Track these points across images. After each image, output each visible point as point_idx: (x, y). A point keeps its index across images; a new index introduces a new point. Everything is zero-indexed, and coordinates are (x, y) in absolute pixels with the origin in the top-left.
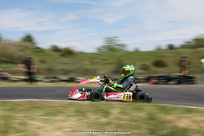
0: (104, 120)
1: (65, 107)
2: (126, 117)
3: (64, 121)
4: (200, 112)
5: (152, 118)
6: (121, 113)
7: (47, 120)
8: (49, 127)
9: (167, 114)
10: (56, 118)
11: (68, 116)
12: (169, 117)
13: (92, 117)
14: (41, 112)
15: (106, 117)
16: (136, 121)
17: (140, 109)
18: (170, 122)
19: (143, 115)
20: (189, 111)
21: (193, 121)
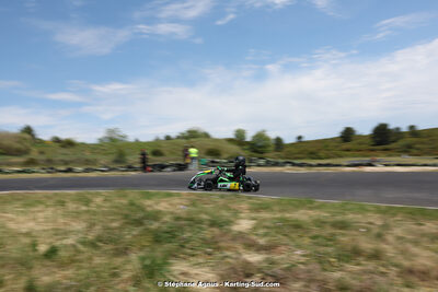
0: (84, 208)
1: (48, 197)
2: (108, 204)
3: (39, 211)
4: (178, 195)
5: (132, 204)
6: (105, 200)
7: (22, 212)
8: (21, 218)
9: (149, 199)
10: (36, 209)
11: (47, 206)
12: (148, 202)
13: (71, 206)
14: (18, 204)
15: (87, 205)
16: (116, 207)
17: (125, 196)
18: (149, 206)
19: (124, 201)
20: (170, 195)
21: (171, 204)
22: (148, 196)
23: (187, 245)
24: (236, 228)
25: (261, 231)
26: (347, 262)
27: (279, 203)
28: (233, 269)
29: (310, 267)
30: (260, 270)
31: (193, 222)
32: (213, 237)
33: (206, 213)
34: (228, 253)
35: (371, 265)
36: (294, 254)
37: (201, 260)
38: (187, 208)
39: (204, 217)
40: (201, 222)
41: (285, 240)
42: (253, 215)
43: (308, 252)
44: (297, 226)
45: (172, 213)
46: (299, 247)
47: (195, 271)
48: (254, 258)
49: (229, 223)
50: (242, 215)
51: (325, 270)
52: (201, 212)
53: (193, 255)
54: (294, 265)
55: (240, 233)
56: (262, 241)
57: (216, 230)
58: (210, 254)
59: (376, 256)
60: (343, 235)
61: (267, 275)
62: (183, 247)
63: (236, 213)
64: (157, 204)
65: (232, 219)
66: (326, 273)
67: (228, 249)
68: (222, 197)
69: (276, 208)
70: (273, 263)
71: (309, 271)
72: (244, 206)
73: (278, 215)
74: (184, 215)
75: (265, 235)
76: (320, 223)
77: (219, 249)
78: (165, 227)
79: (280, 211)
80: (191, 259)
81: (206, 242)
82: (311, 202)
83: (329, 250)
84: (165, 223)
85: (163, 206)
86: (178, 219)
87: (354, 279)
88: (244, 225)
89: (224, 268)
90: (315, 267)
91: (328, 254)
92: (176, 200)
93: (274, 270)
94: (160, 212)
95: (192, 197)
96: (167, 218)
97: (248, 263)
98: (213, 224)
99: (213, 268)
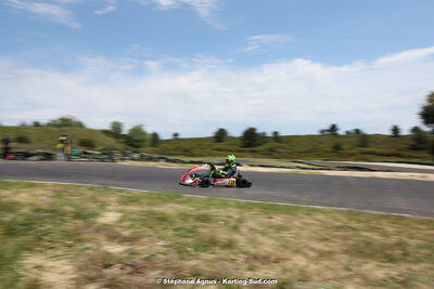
20: (32, 185)
21: (32, 195)
22: (6, 186)
23: (44, 238)
24: (101, 220)
25: (127, 224)
26: (204, 251)
27: (148, 197)
28: (93, 260)
29: (168, 257)
30: (119, 261)
31: (55, 213)
32: (75, 230)
33: (71, 205)
34: (89, 245)
35: (223, 253)
36: (155, 245)
37: (59, 253)
38: (50, 200)
39: (68, 208)
40: (63, 214)
41: (149, 231)
42: (121, 208)
43: (169, 243)
44: (163, 219)
45: (31, 204)
46: (161, 238)
47: (50, 264)
48: (116, 249)
49: (95, 215)
50: (110, 208)
51: (183, 259)
52: (66, 204)
53: (52, 248)
54: (153, 255)
55: (105, 225)
56: (126, 233)
57: (80, 222)
58: (70, 246)
59: (229, 245)
60: (204, 227)
61: (127, 265)
62: (41, 240)
63: (103, 206)
64: (15, 194)
65: (98, 211)
66: (183, 262)
67: (89, 241)
68: (91, 189)
69: (145, 201)
70: (133, 253)
71: (167, 260)
72: (113, 198)
73: (146, 208)
74: (46, 207)
75: (130, 227)
76: (185, 216)
77: (79, 241)
78: (21, 219)
79: (148, 204)
80: (48, 252)
81: (67, 235)
82: (179, 197)
83: (189, 240)
84: (21, 215)
85: (23, 197)
86: (38, 210)
87: (208, 266)
88: (110, 217)
89: (83, 259)
90: (173, 256)
91: (187, 244)
92: (39, 191)
93: (134, 260)
94: (17, 203)
95: (58, 188)
96: (25, 210)
97: (109, 254)
98: (77, 216)
99: (72, 260)
